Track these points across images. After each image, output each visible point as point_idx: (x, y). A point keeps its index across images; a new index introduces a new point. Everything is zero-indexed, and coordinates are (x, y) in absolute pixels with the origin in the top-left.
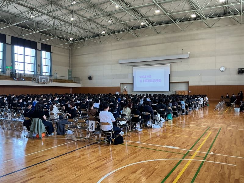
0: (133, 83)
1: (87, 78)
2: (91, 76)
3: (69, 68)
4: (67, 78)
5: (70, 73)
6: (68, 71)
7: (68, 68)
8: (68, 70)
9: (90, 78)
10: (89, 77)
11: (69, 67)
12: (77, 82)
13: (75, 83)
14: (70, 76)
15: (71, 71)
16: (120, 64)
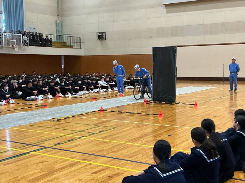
1: (96, 37)
2: (102, 33)
3: (59, 18)
6: (56, 24)
7: (56, 18)
8: (56, 21)
9: (101, 37)
10: (99, 36)
11: (58, 15)
12: (74, 45)
14: (60, 33)
15: (61, 24)
16: (166, 5)
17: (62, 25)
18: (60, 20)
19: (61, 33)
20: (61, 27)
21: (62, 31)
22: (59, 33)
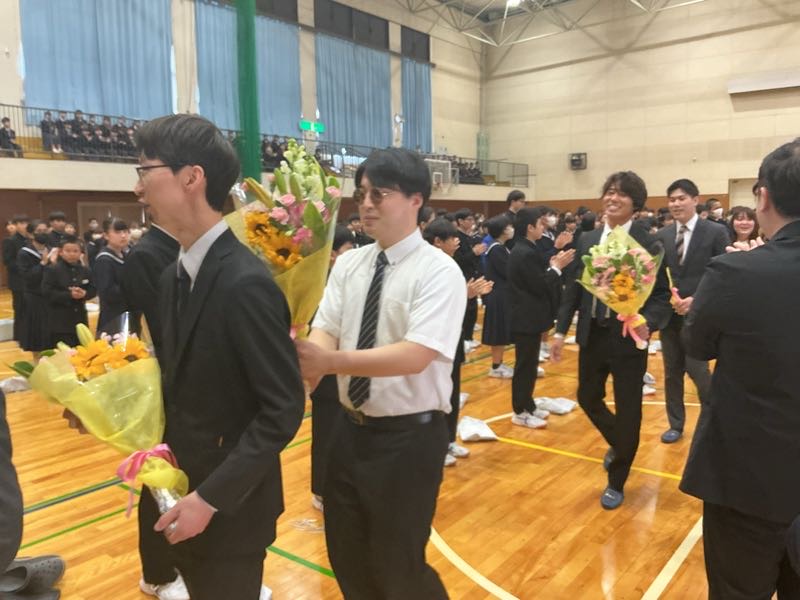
1: (566, 163)
2: (579, 155)
3: (481, 128)
6: (478, 140)
7: (477, 128)
8: (478, 134)
9: (578, 163)
10: (572, 161)
11: (481, 123)
12: (514, 180)
13: (506, 184)
15: (487, 139)
16: (734, 96)
17: (488, 142)
18: (484, 131)
20: (487, 146)
21: (486, 155)
22: (482, 156)
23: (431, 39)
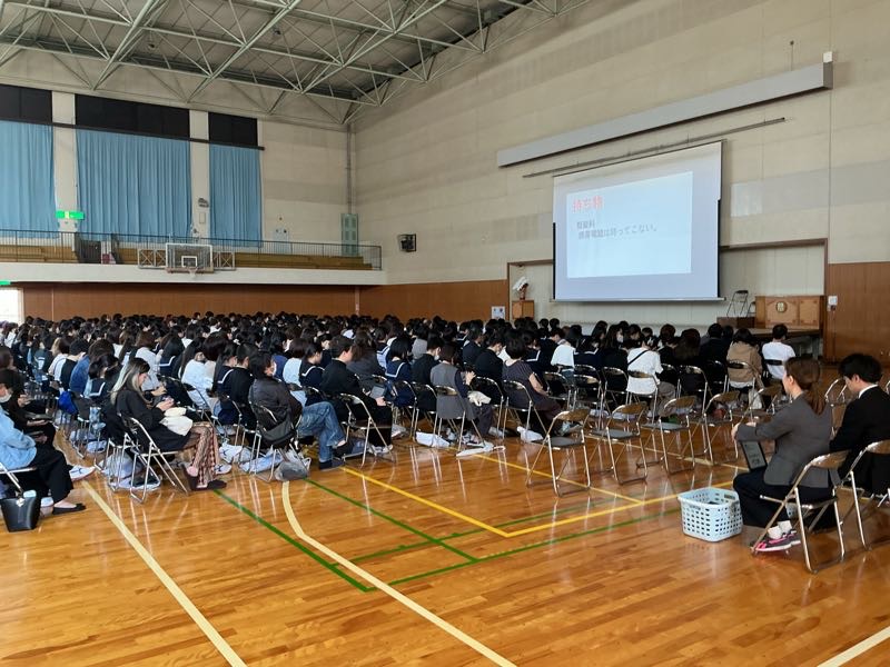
0: (553, 262)
1: (397, 246)
2: (411, 236)
3: (350, 209)
4: (337, 251)
5: (351, 229)
6: (343, 220)
7: (344, 209)
8: (342, 215)
9: (406, 245)
10: (403, 242)
11: (349, 203)
12: (375, 262)
13: (369, 267)
14: (351, 238)
15: (354, 220)
17: (355, 222)
18: (353, 212)
19: (354, 238)
20: (354, 225)
21: (355, 236)
22: (347, 238)
23: (259, 123)
